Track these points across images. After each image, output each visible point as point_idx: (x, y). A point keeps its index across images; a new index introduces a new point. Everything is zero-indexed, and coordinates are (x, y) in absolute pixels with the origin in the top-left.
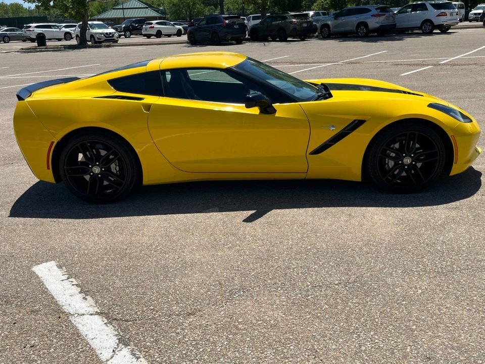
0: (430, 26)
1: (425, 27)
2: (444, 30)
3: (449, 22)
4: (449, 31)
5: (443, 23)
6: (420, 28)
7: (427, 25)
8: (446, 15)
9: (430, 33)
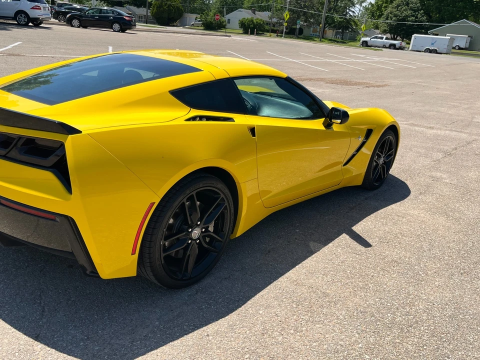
0: (24, 17)
1: (19, 19)
2: (37, 23)
3: (44, 17)
4: (42, 25)
5: (39, 17)
6: (14, 18)
7: (21, 16)
8: (40, 9)
9: (26, 25)
